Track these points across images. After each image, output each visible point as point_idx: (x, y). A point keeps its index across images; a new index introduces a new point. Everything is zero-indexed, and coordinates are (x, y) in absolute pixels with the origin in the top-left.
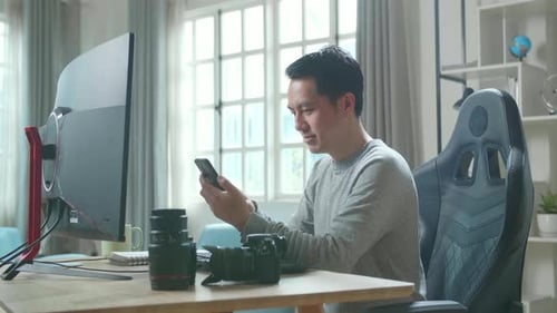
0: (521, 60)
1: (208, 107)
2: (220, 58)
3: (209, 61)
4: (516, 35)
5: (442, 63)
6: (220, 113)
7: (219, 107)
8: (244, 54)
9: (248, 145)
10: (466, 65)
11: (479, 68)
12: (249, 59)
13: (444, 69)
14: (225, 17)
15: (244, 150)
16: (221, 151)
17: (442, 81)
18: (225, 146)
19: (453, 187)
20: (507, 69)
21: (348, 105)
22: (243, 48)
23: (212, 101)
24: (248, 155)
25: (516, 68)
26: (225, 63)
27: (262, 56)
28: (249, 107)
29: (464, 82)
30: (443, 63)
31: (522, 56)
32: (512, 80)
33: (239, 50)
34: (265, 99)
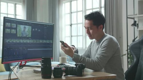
1: (68, 25)
2: (71, 13)
3: (68, 14)
5: (128, 14)
7: (71, 25)
8: (77, 12)
9: (78, 35)
10: (134, 15)
11: (138, 15)
12: (79, 13)
13: (129, 16)
14: (73, 2)
16: (72, 36)
17: (128, 19)
21: (101, 28)
22: (77, 10)
23: (69, 24)
24: (78, 37)
26: (72, 14)
27: (82, 12)
28: (79, 25)
29: (134, 19)
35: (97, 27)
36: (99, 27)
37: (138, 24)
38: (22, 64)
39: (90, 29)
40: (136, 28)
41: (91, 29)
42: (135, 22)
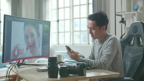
0: (136, 11)
1: (55, 21)
2: (58, 8)
3: (55, 9)
4: (135, 5)
6: (58, 23)
7: (58, 21)
8: (64, 8)
10: (122, 12)
11: (126, 13)
12: (66, 9)
13: (117, 13)
15: (65, 32)
16: (58, 32)
17: (116, 16)
18: (59, 31)
19: (128, 46)
20: (133, 13)
22: (64, 6)
23: (56, 19)
25: (135, 13)
26: (59, 10)
27: (69, 8)
28: (66, 21)
29: (121, 16)
30: (117, 11)
31: (136, 10)
32: (134, 16)
33: (63, 7)
34: (70, 19)
35: (100, 28)
36: (102, 28)
37: (125, 21)
38: (20, 62)
39: (92, 30)
40: (123, 25)
41: (94, 29)
42: (123, 19)
